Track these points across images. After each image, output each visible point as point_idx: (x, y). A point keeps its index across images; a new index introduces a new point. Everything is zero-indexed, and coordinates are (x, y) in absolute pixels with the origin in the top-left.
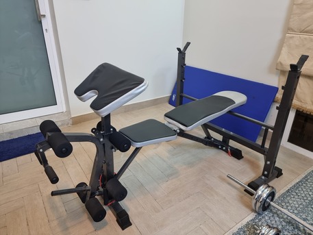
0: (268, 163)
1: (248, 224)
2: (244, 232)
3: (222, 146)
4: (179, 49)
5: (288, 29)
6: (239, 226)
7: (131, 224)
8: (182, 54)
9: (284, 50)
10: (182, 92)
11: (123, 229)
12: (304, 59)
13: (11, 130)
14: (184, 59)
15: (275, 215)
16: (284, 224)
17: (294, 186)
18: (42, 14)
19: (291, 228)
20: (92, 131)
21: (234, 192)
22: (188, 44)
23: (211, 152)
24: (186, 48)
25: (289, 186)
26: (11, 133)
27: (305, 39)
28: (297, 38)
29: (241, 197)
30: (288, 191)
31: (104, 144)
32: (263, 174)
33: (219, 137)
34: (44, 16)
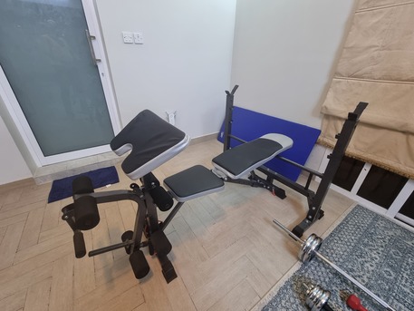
0: (314, 208)
1: (294, 277)
2: (291, 286)
3: (266, 184)
4: (227, 92)
5: (335, 73)
6: (286, 278)
7: (176, 276)
8: (230, 97)
9: (330, 94)
10: (229, 133)
11: (168, 282)
12: (362, 106)
13: (74, 167)
14: (232, 101)
15: (321, 265)
16: (331, 275)
17: (336, 229)
18: (97, 58)
19: (338, 281)
20: (131, 186)
21: (279, 237)
22: (236, 87)
23: (256, 191)
24: (234, 91)
25: (332, 229)
26: (74, 170)
27: (354, 84)
28: (344, 83)
29: (287, 243)
30: (331, 235)
31: (145, 201)
32: (307, 218)
33: (264, 177)
34: (100, 60)
